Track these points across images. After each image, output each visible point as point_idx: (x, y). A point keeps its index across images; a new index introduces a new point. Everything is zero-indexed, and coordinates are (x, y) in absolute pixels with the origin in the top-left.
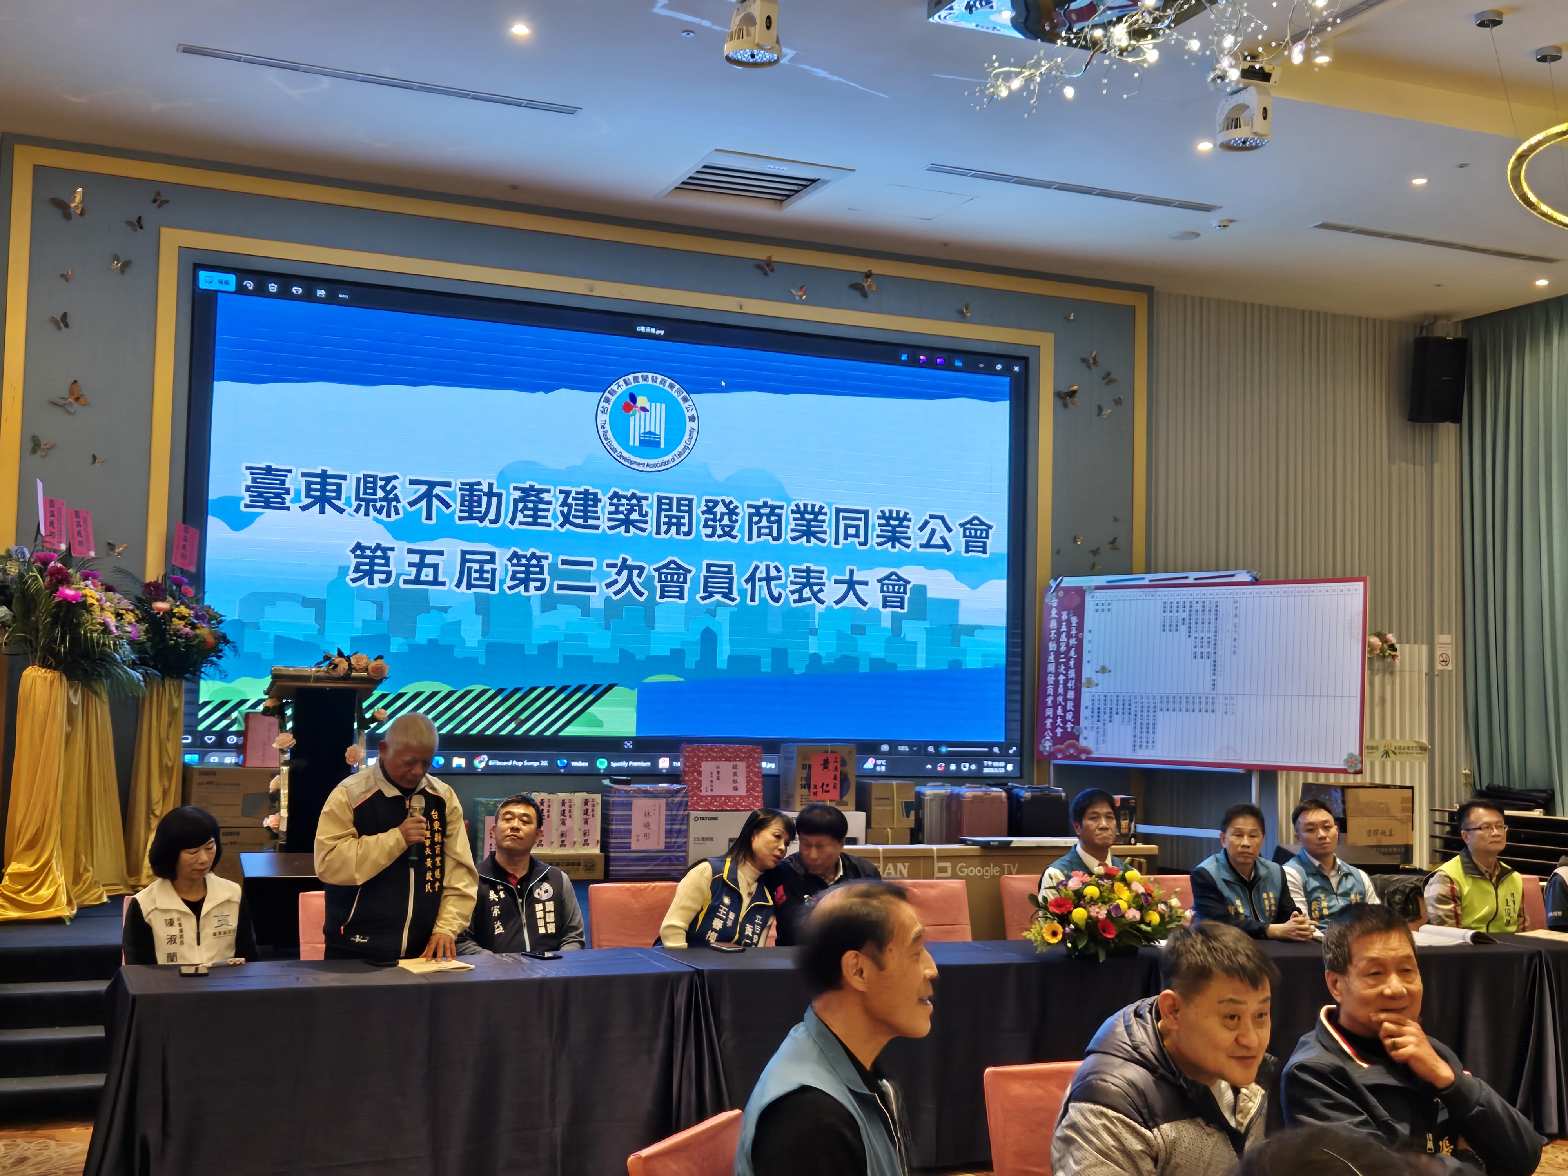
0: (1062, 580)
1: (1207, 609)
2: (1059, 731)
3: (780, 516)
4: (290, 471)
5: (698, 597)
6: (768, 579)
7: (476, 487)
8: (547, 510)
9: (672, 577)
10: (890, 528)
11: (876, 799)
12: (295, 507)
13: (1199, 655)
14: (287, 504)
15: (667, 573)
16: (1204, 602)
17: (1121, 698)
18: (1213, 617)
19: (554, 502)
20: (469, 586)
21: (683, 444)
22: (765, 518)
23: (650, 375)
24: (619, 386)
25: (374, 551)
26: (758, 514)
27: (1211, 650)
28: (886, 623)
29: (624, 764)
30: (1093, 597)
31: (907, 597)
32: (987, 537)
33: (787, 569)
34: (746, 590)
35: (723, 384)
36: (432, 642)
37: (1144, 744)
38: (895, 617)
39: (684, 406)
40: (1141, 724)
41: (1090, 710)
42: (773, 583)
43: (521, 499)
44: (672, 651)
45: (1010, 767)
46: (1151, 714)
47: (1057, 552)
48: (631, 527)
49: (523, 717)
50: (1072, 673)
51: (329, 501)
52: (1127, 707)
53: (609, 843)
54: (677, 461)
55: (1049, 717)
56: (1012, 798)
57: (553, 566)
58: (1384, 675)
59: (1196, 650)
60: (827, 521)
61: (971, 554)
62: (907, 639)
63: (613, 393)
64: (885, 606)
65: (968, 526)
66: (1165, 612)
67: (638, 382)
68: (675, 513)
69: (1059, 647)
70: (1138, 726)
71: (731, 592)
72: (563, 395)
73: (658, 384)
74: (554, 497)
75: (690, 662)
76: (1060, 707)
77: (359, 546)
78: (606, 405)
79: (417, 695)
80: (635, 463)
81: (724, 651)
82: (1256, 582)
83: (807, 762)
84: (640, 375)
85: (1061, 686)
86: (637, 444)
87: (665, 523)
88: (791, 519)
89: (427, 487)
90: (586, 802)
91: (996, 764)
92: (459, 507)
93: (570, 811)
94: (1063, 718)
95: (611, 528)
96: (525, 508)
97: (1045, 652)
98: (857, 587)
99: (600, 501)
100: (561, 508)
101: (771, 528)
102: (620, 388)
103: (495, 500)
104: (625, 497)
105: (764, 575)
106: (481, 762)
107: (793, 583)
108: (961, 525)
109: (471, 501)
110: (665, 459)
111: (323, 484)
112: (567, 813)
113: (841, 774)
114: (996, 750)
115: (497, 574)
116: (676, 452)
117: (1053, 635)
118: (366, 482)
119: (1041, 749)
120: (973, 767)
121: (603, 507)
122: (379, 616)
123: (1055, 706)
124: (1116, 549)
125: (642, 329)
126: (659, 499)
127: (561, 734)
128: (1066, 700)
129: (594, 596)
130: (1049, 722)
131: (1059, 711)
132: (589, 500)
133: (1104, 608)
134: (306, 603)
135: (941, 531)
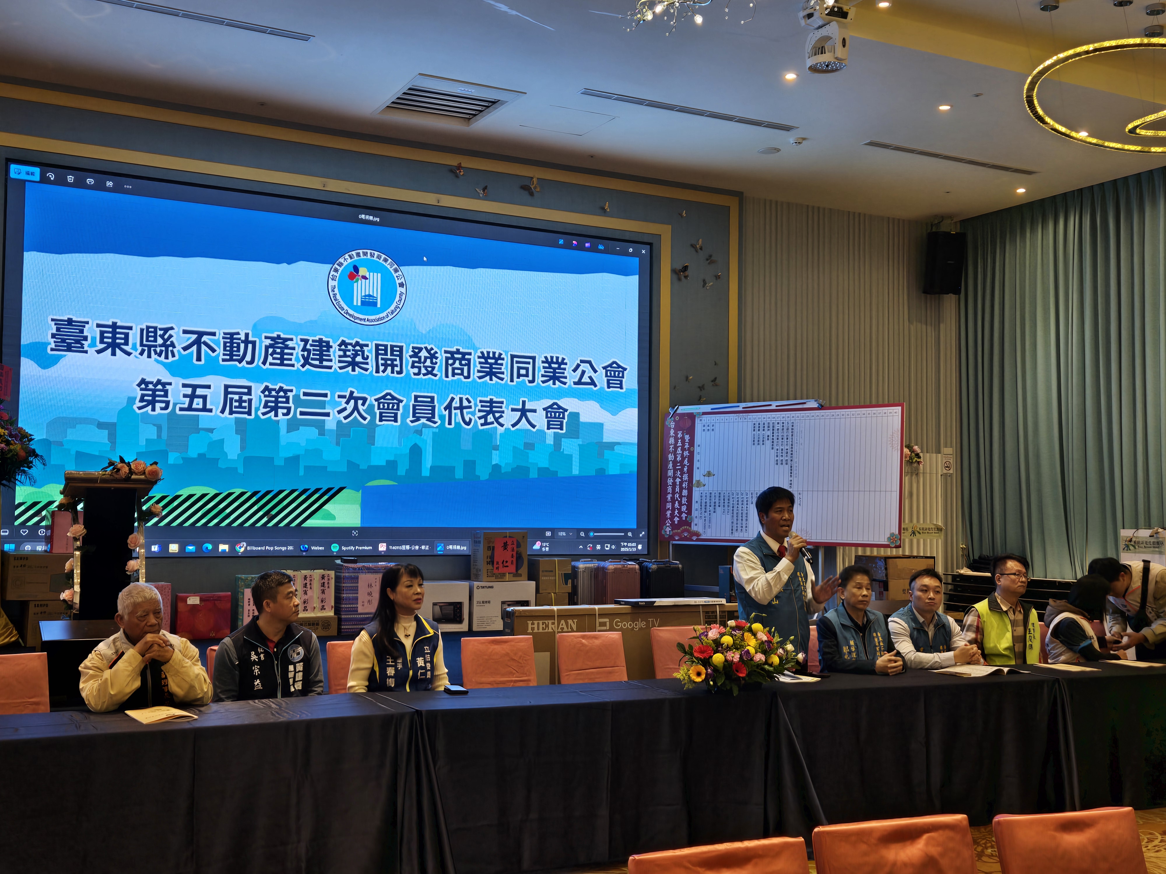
0: (678, 408)
1: (786, 428)
2: (676, 519)
3: (469, 360)
4: (87, 323)
5: (408, 421)
6: (461, 408)
7: (235, 336)
8: (292, 354)
9: (388, 406)
10: (552, 370)
11: (543, 571)
12: (92, 351)
13: (779, 462)
14: (85, 349)
15: (384, 403)
16: (783, 423)
17: (722, 495)
18: (790, 434)
19: (296, 348)
20: (231, 412)
21: (395, 304)
22: (457, 362)
23: (369, 251)
24: (345, 259)
25: (155, 385)
26: (452, 358)
27: (789, 458)
28: (550, 440)
29: (352, 548)
30: (701, 420)
31: (565, 421)
32: (623, 377)
33: (475, 400)
34: (445, 415)
35: (425, 259)
36: (202, 456)
37: (739, 529)
38: (556, 436)
39: (395, 275)
40: (737, 513)
41: (699, 504)
42: (465, 411)
43: (271, 346)
44: (388, 462)
45: (640, 547)
46: (745, 506)
47: (673, 388)
48: (357, 368)
49: (273, 512)
50: (686, 477)
51: (119, 346)
52: (726, 501)
53: (341, 608)
54: (390, 317)
55: (669, 509)
56: (643, 570)
57: (296, 397)
58: (912, 476)
59: (777, 458)
60: (504, 364)
61: (611, 389)
62: (565, 452)
63: (340, 265)
64: (548, 428)
65: (609, 368)
66: (754, 430)
67: (360, 256)
68: (389, 357)
69: (676, 457)
70: (735, 515)
71: (434, 417)
72: (302, 265)
73: (375, 258)
74: (296, 344)
75: (402, 471)
76: (677, 502)
77: (143, 381)
78: (335, 274)
79: (190, 496)
80: (358, 318)
81: (428, 462)
82: (821, 407)
83: (491, 545)
84: (361, 251)
85: (678, 487)
86: (359, 304)
87: (382, 365)
88: (477, 363)
89: (197, 335)
90: (323, 577)
91: (630, 544)
92: (222, 352)
93: (310, 584)
94: (680, 510)
95: (341, 368)
96: (274, 352)
97: (665, 461)
98: (528, 413)
99: (331, 347)
100: (302, 353)
101: (462, 370)
102: (346, 261)
103: (250, 346)
104: (351, 344)
105: (458, 405)
106: (241, 549)
107: (480, 411)
108: (604, 368)
109: (232, 347)
110: (381, 315)
111: (114, 333)
112: (308, 586)
113: (517, 553)
114: (630, 534)
115: (253, 402)
116: (389, 310)
117: (671, 449)
118: (148, 332)
119: (663, 533)
120: (613, 547)
121: (335, 352)
122: (159, 436)
123: (673, 501)
124: (716, 385)
125: (363, 216)
126: (377, 346)
127: (303, 525)
128: (681, 496)
129: (328, 420)
130: (668, 513)
131: (677, 505)
132: (323, 347)
133: (710, 428)
134: (101, 425)
135: (589, 372)
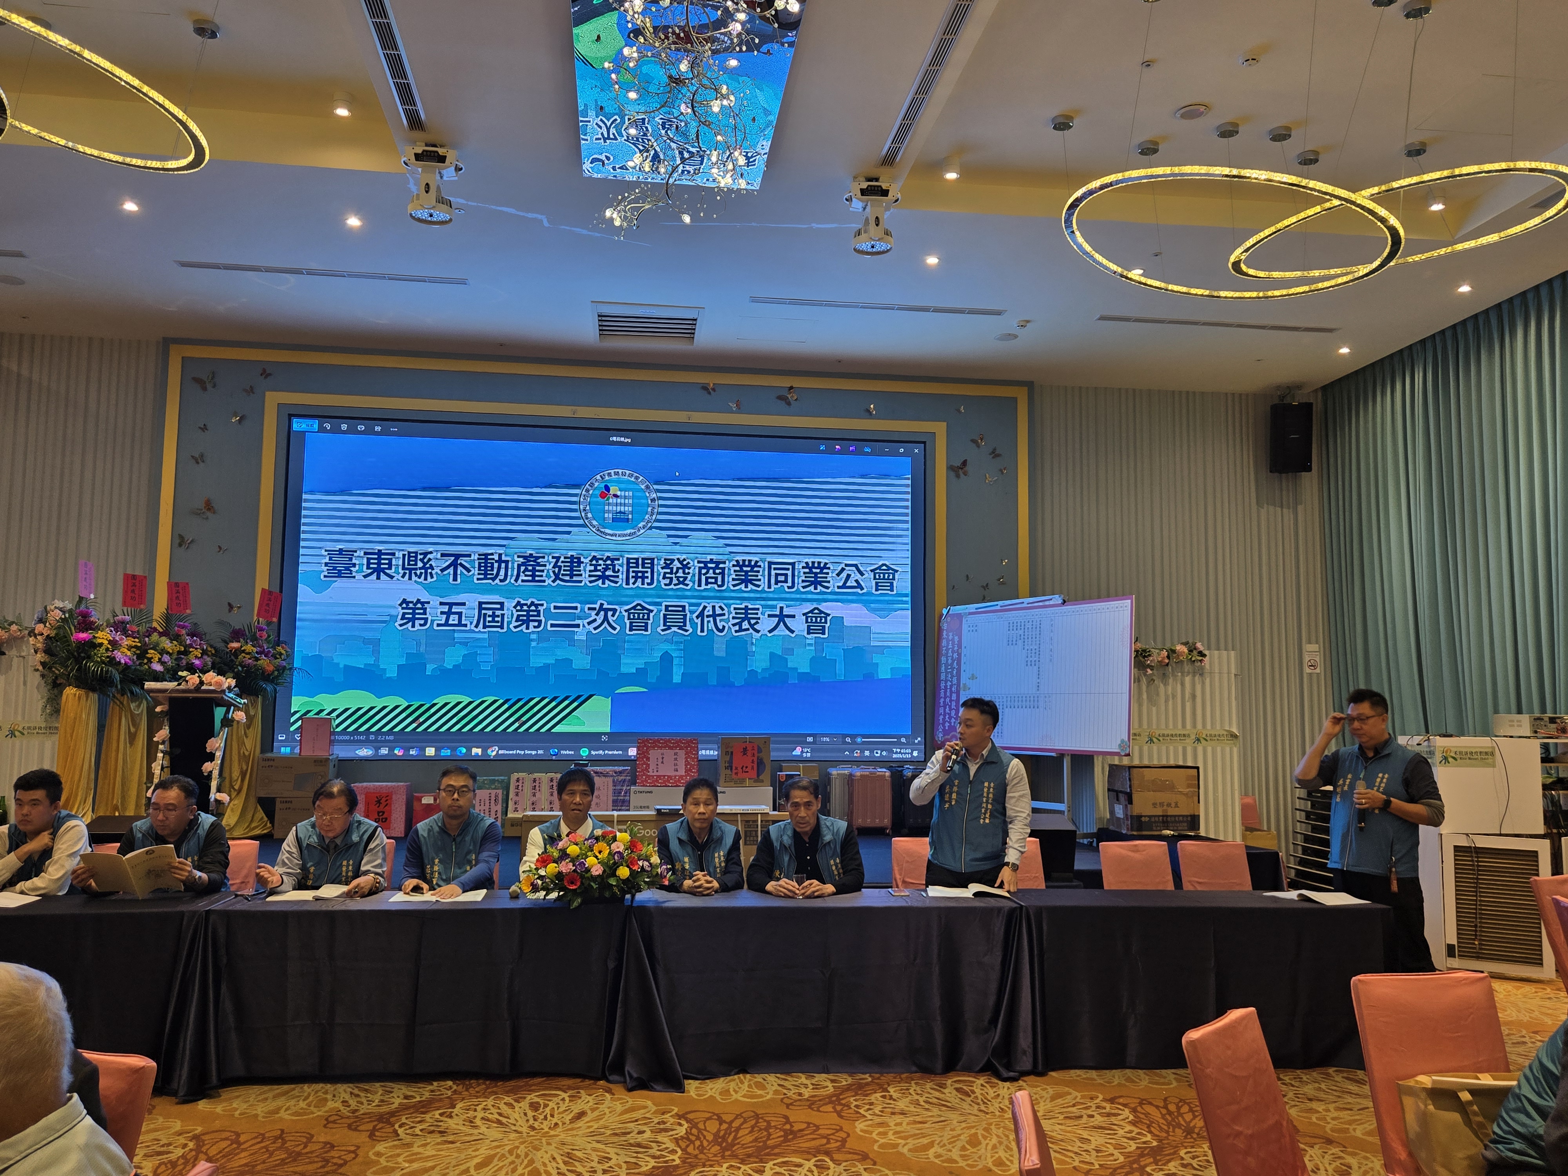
0: (951, 608)
1: (1035, 627)
4: (356, 552)
7: (489, 557)
8: (543, 571)
9: (639, 616)
10: (813, 575)
13: (1029, 663)
14: (354, 575)
15: (634, 614)
16: (1033, 621)
18: (1038, 632)
19: (548, 565)
20: (485, 627)
21: (646, 519)
22: (711, 571)
23: (621, 471)
24: (596, 480)
25: (415, 604)
27: (1037, 659)
28: (811, 646)
29: (602, 752)
30: (968, 621)
31: (827, 626)
32: (893, 579)
33: (729, 607)
34: (697, 624)
36: (457, 667)
38: (817, 641)
39: (647, 492)
42: (718, 619)
43: (523, 564)
44: (638, 669)
45: (915, 754)
47: (951, 588)
48: (607, 582)
49: (524, 718)
50: (955, 681)
54: (642, 531)
55: (941, 714)
57: (547, 610)
59: (1028, 660)
60: (761, 571)
61: (880, 592)
62: (828, 658)
63: (591, 483)
64: (809, 633)
65: (877, 571)
66: (1009, 630)
67: (611, 476)
68: (640, 569)
69: (947, 660)
71: (685, 625)
73: (626, 477)
74: (548, 562)
76: (947, 707)
77: (404, 601)
78: (587, 494)
79: (445, 705)
80: (609, 534)
81: (678, 670)
82: (1064, 603)
84: (612, 471)
85: (949, 690)
87: (633, 577)
88: (732, 571)
89: (453, 558)
91: (903, 751)
92: (477, 571)
95: (591, 582)
96: (526, 570)
98: (785, 619)
99: (582, 562)
100: (553, 569)
101: (716, 579)
102: (597, 482)
103: (503, 565)
104: (601, 559)
105: (711, 613)
106: (493, 752)
107: (734, 618)
108: (872, 570)
109: (486, 567)
110: (633, 530)
111: (379, 559)
113: (758, 759)
114: (903, 740)
115: (506, 617)
116: (641, 525)
118: (409, 557)
120: (884, 753)
121: (585, 567)
122: (418, 650)
124: (1003, 584)
125: (614, 438)
127: (553, 731)
129: (578, 631)
131: (947, 710)
132: (574, 562)
133: (973, 629)
134: (366, 642)
135: (855, 576)
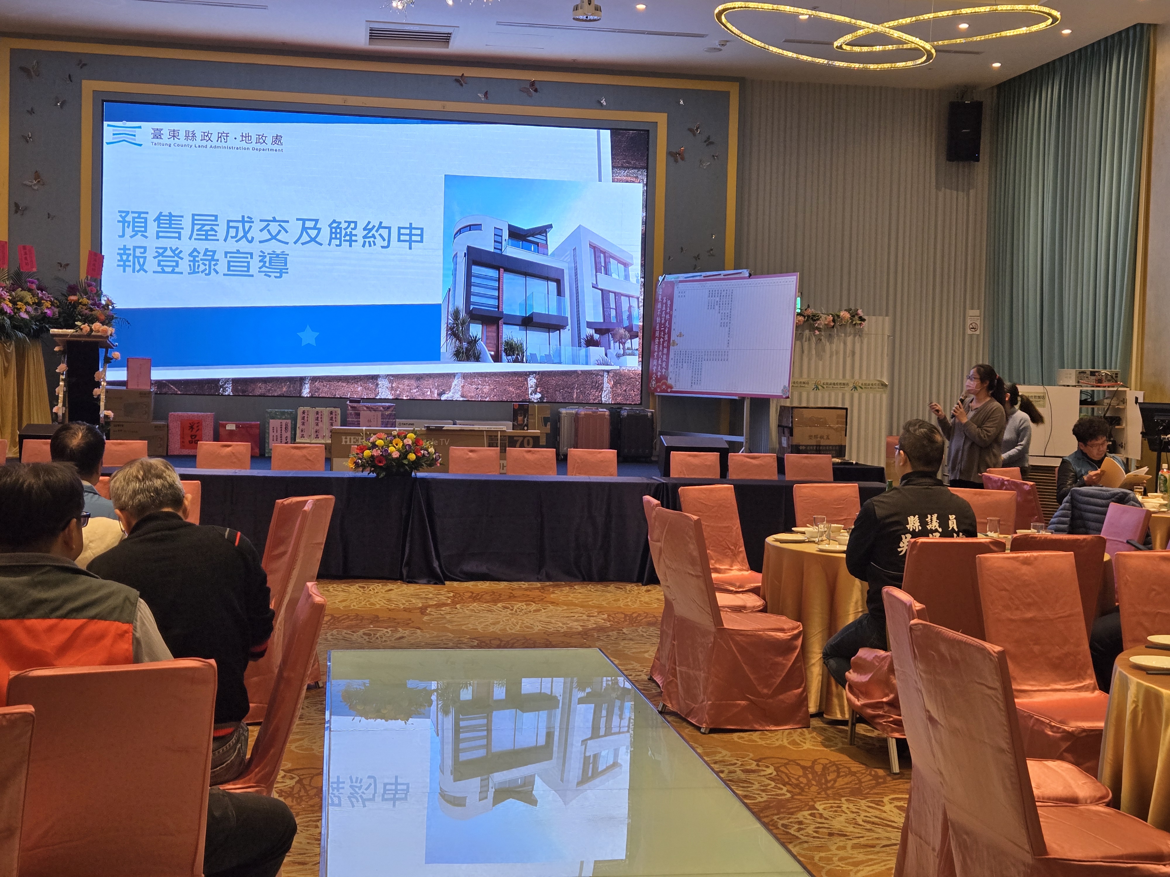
0: (665, 277)
1: (728, 294)
2: (659, 374)
13: (723, 325)
16: (727, 290)
17: (687, 353)
18: (730, 300)
27: (729, 321)
30: (678, 288)
37: (696, 382)
40: (695, 369)
41: (673, 361)
46: (700, 363)
47: (668, 258)
50: (666, 338)
52: (690, 358)
55: (655, 365)
59: (721, 321)
66: (709, 296)
69: (661, 320)
82: (750, 276)
85: (661, 346)
90: (332, 413)
112: (320, 419)
117: (659, 312)
119: (651, 385)
123: (658, 358)
124: (712, 255)
128: (663, 354)
131: (660, 361)
133: (682, 295)
